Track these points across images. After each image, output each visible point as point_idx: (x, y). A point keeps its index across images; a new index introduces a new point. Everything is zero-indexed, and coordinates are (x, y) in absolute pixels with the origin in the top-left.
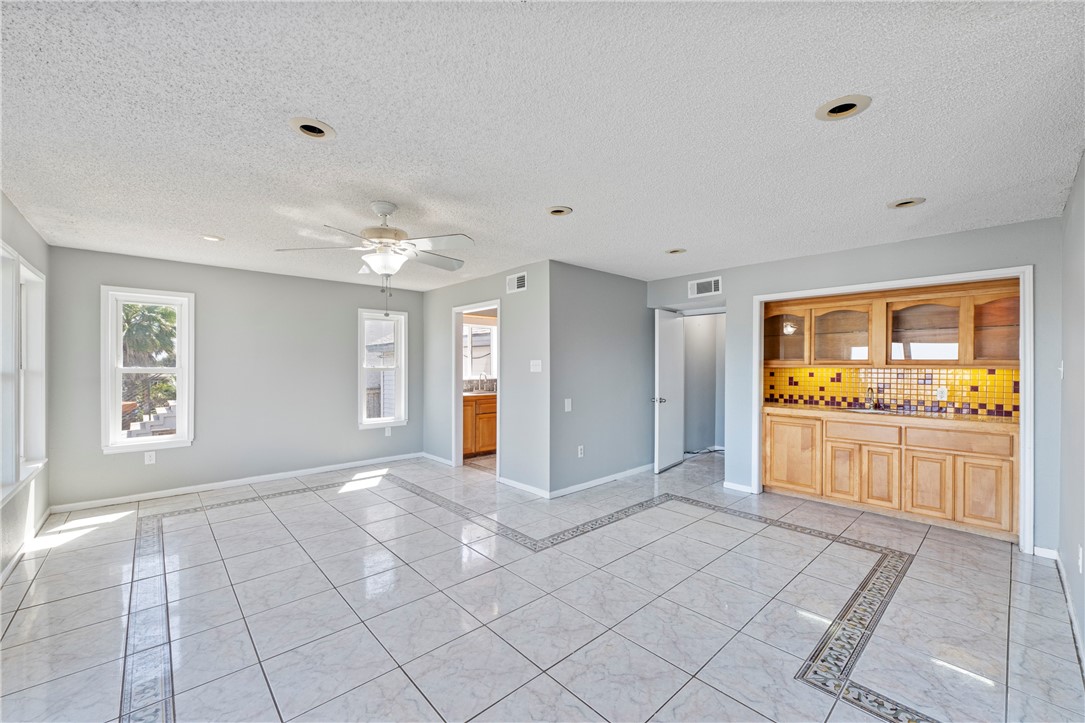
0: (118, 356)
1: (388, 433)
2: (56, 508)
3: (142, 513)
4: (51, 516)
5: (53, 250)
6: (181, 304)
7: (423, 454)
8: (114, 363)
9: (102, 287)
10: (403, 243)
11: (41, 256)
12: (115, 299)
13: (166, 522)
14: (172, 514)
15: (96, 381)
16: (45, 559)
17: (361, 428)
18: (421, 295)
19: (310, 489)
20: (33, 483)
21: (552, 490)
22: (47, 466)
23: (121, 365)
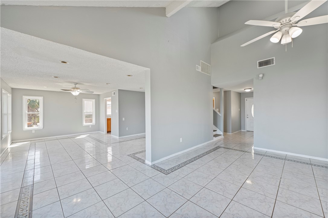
0: (26, 110)
1: (90, 127)
2: (13, 141)
3: (31, 142)
4: (12, 143)
5: (12, 89)
6: (40, 99)
7: (100, 132)
8: (25, 111)
9: (23, 96)
10: (79, 90)
11: (10, 90)
12: (26, 99)
13: (36, 143)
14: (38, 142)
15: (22, 115)
16: (12, 148)
17: (83, 125)
18: (99, 95)
19: (69, 138)
20: (9, 135)
21: (119, 136)
22: (12, 132)
23: (27, 112)
